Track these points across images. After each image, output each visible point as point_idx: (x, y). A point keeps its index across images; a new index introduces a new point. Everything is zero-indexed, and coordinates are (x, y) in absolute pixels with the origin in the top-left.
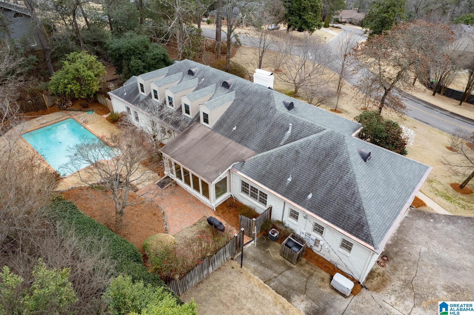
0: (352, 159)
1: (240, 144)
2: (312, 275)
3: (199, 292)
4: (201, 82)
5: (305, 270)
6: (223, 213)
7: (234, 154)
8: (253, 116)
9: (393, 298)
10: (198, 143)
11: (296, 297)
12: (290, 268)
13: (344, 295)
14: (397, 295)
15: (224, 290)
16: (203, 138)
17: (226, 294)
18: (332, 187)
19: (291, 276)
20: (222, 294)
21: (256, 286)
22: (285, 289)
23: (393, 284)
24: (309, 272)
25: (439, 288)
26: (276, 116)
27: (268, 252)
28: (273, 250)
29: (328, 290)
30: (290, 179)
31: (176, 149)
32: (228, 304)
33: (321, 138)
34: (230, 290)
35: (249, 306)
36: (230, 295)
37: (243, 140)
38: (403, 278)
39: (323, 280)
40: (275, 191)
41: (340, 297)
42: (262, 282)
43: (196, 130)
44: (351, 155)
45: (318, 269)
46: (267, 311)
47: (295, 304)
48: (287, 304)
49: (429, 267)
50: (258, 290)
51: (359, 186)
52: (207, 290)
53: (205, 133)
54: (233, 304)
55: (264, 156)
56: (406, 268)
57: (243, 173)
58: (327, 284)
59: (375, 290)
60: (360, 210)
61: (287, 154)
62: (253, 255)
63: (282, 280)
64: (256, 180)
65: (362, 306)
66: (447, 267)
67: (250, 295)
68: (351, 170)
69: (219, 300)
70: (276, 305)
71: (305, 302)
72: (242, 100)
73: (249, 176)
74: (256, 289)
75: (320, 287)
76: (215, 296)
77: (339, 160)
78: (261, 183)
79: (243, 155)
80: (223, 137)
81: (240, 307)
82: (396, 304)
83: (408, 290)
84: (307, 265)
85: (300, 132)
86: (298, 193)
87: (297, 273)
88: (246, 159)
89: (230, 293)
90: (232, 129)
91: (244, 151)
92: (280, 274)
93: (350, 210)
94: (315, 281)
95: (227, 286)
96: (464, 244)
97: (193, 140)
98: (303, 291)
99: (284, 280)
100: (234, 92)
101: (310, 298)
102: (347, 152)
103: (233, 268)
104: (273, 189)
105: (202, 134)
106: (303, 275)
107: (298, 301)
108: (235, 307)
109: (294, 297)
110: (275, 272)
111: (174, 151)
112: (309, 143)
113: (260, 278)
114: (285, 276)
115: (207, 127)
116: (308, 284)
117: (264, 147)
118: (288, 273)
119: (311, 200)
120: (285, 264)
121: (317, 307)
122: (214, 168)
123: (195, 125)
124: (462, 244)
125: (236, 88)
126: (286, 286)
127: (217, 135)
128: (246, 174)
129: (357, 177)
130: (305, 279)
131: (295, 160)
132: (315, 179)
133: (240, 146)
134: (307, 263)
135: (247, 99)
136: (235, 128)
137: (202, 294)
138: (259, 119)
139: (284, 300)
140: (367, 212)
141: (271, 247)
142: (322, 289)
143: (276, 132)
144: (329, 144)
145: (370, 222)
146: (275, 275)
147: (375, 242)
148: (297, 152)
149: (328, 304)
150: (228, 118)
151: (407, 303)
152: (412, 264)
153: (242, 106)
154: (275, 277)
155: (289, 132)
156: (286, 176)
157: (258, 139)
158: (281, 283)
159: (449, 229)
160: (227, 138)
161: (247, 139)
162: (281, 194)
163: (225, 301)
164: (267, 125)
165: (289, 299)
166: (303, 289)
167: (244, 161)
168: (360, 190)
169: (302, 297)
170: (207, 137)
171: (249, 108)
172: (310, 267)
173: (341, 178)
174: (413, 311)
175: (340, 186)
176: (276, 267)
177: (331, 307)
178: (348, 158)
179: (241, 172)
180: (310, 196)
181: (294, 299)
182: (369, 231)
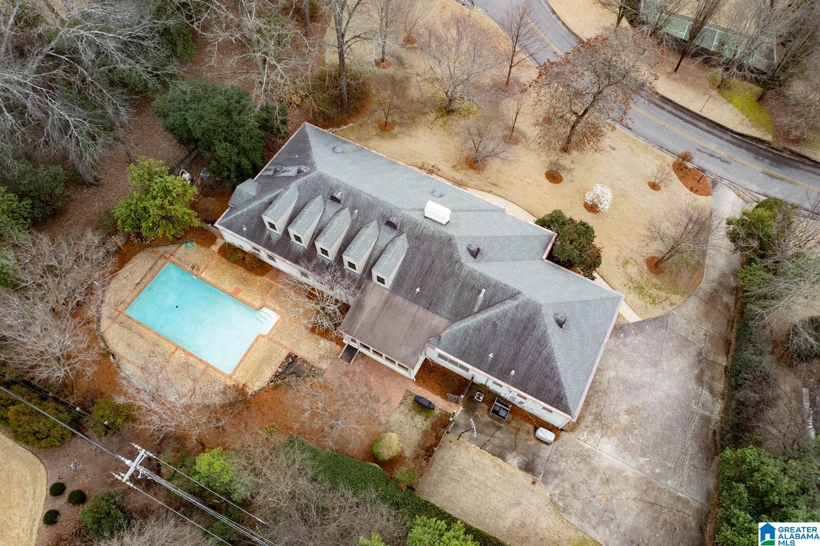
0: (549, 331)
1: (429, 312)
2: (518, 430)
3: (432, 475)
4: (355, 216)
5: (512, 427)
6: (424, 382)
7: (426, 326)
8: (437, 273)
9: (585, 434)
10: (380, 314)
11: (509, 455)
12: (499, 428)
13: (547, 443)
14: (589, 430)
15: (450, 467)
16: (384, 307)
17: (453, 470)
18: (533, 362)
19: (502, 436)
20: (450, 471)
21: (475, 454)
22: (499, 450)
23: (586, 420)
24: (516, 428)
25: (622, 413)
26: (464, 273)
27: (477, 416)
28: (481, 413)
29: (534, 442)
30: (491, 355)
31: (358, 326)
32: (458, 479)
33: (517, 307)
34: (455, 465)
35: (474, 475)
36: (457, 470)
37: (432, 305)
38: (594, 411)
39: (528, 432)
40: (479, 368)
41: (544, 445)
42: (479, 448)
43: (371, 294)
44: (548, 328)
45: (524, 423)
46: (490, 475)
47: (509, 462)
48: (503, 464)
49: (616, 394)
50: (478, 458)
51: (557, 360)
52: (437, 471)
53: (384, 298)
54: (462, 478)
55: (460, 329)
56: (597, 400)
57: (442, 349)
58: (533, 436)
59: (571, 431)
60: (559, 384)
61: (485, 327)
62: (464, 423)
63: (495, 442)
64: (457, 357)
65: (561, 449)
66: (630, 388)
67: (472, 465)
68: (549, 344)
69: (450, 478)
70: (495, 468)
71: (517, 458)
72: (418, 248)
73: (449, 353)
74: (476, 458)
75: (527, 440)
76: (446, 475)
77: (537, 333)
78: (463, 360)
79: (436, 327)
80: (407, 303)
81: (467, 479)
82: (588, 438)
83: (597, 423)
84: (513, 421)
85: (493, 295)
86: (501, 369)
87: (506, 431)
88: (441, 333)
89: (456, 468)
90: (415, 291)
91: (437, 321)
92: (492, 436)
93: (550, 384)
94: (522, 435)
95: (452, 462)
96: (648, 356)
97: (373, 309)
98: (514, 448)
99: (496, 442)
100: (404, 235)
101: (520, 453)
102: (544, 324)
103: (451, 442)
104: (476, 367)
105: (379, 301)
106: (512, 433)
107: (511, 459)
108: (464, 480)
109: (507, 456)
110: (488, 435)
111: (356, 330)
112: (505, 313)
113: (476, 445)
114: (497, 438)
115: (383, 287)
116: (517, 441)
117: (457, 315)
118: (498, 434)
119: (514, 376)
120: (494, 425)
121: (527, 460)
122: (410, 350)
123: (367, 284)
124: (646, 357)
125: (406, 229)
126: (499, 447)
127: (398, 299)
128: (445, 351)
129: (555, 351)
130: (513, 436)
131: (494, 333)
132: (516, 354)
133: (430, 314)
134: (513, 419)
135: (424, 247)
136: (418, 290)
137: (435, 476)
138: (445, 278)
139: (500, 461)
140: (565, 385)
141: (478, 409)
142: (528, 442)
143: (466, 295)
144: (526, 314)
145: (567, 395)
146: (488, 438)
147: (572, 412)
148: (495, 324)
149: (536, 455)
150: (407, 274)
151: (596, 436)
152: (601, 395)
153: (420, 257)
154: (489, 440)
155: (482, 295)
156: (487, 352)
157: (448, 304)
158: (494, 445)
159: (637, 342)
160: (412, 303)
161: (436, 305)
162: (485, 372)
163: (455, 478)
164: (455, 286)
165: (504, 459)
166: (514, 446)
167: (440, 336)
168: (558, 364)
169: (514, 453)
170: (388, 304)
171: (429, 261)
172: (516, 422)
173: (540, 353)
174: (601, 442)
175: (539, 361)
176: (487, 431)
177: (538, 456)
178: (545, 332)
179: (439, 348)
180: (513, 372)
181: (507, 458)
182: (567, 403)
